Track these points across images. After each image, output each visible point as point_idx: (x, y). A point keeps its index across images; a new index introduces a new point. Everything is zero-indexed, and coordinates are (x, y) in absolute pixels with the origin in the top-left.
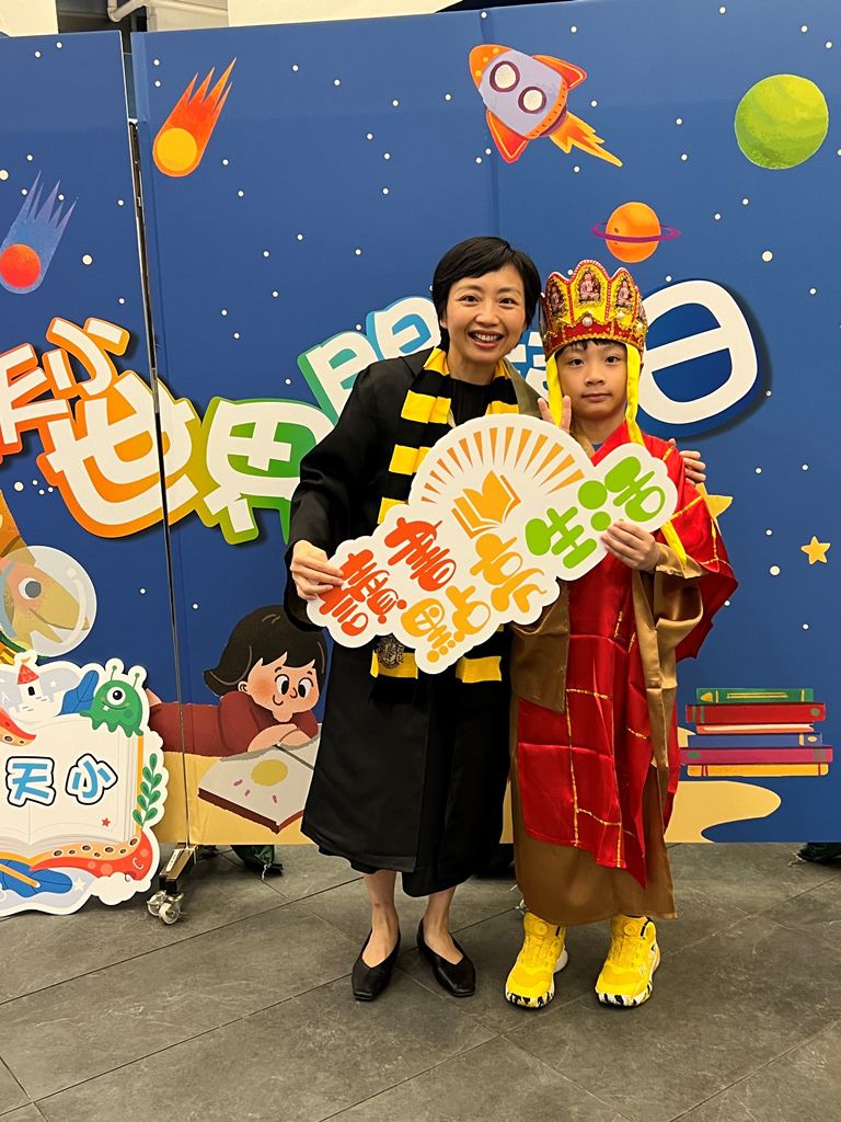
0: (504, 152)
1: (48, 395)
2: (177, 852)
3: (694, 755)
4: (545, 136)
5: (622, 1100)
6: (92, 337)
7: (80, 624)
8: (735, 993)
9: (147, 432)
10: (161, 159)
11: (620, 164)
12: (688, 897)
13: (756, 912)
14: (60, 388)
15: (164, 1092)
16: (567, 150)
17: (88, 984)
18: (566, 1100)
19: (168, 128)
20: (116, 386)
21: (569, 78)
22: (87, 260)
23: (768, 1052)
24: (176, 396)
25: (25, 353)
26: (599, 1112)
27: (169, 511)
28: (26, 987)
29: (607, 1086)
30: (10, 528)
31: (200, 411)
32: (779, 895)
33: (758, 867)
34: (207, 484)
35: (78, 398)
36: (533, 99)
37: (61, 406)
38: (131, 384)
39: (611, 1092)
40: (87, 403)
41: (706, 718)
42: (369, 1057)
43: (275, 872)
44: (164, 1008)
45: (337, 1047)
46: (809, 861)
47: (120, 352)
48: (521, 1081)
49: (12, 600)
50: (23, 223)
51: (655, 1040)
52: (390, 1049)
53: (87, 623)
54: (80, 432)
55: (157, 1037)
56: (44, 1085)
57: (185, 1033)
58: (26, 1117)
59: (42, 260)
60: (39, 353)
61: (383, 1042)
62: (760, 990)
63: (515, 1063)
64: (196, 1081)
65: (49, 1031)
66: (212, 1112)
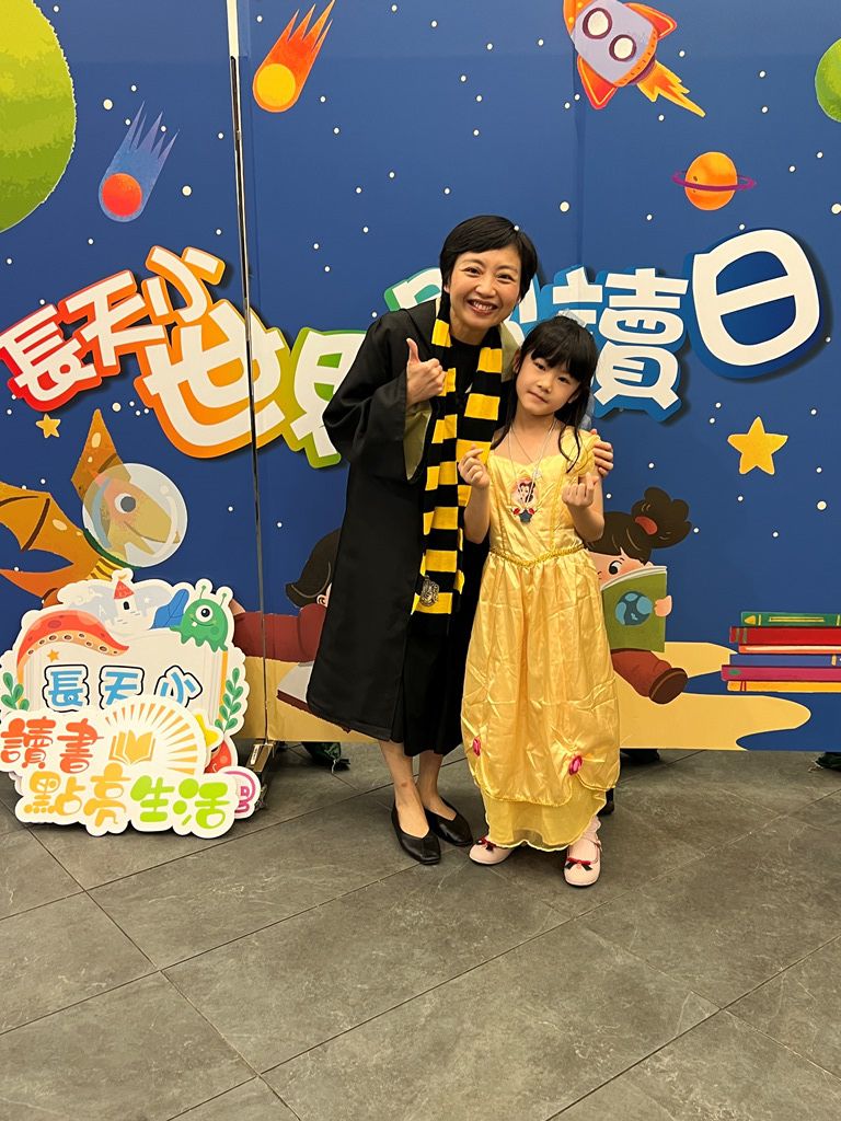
0: (592, 99)
1: (145, 321)
2: (257, 747)
3: (736, 672)
4: (633, 84)
5: (693, 980)
6: (191, 267)
7: (172, 537)
8: (779, 886)
9: (238, 361)
10: (260, 93)
11: (702, 114)
12: (722, 798)
13: (785, 813)
14: (158, 313)
15: (278, 964)
16: (653, 100)
17: (189, 865)
18: (642, 979)
19: (267, 64)
20: (211, 314)
21: (659, 26)
22: (187, 191)
23: (815, 939)
24: (268, 326)
25: (125, 279)
26: (673, 989)
27: (257, 435)
28: (132, 866)
29: (676, 967)
30: (108, 446)
31: (290, 340)
32: (804, 798)
33: (781, 771)
34: (293, 411)
35: (175, 324)
36: (624, 48)
37: (157, 331)
38: (225, 313)
39: (681, 972)
40: (183, 331)
41: (748, 639)
42: (457, 936)
43: (343, 766)
44: (263, 887)
45: (427, 927)
46: (827, 767)
47: (216, 282)
48: (598, 960)
49: (108, 513)
50: (126, 154)
51: (714, 926)
52: (476, 929)
53: (177, 536)
54: (176, 357)
55: (261, 914)
56: (167, 956)
57: (286, 911)
58: (156, 983)
59: (143, 190)
60: (138, 280)
61: (467, 922)
62: (800, 883)
63: (591, 944)
64: (304, 955)
65: (162, 907)
66: (324, 983)
